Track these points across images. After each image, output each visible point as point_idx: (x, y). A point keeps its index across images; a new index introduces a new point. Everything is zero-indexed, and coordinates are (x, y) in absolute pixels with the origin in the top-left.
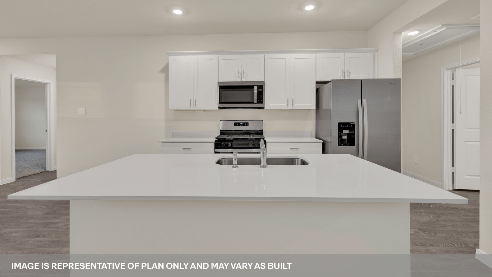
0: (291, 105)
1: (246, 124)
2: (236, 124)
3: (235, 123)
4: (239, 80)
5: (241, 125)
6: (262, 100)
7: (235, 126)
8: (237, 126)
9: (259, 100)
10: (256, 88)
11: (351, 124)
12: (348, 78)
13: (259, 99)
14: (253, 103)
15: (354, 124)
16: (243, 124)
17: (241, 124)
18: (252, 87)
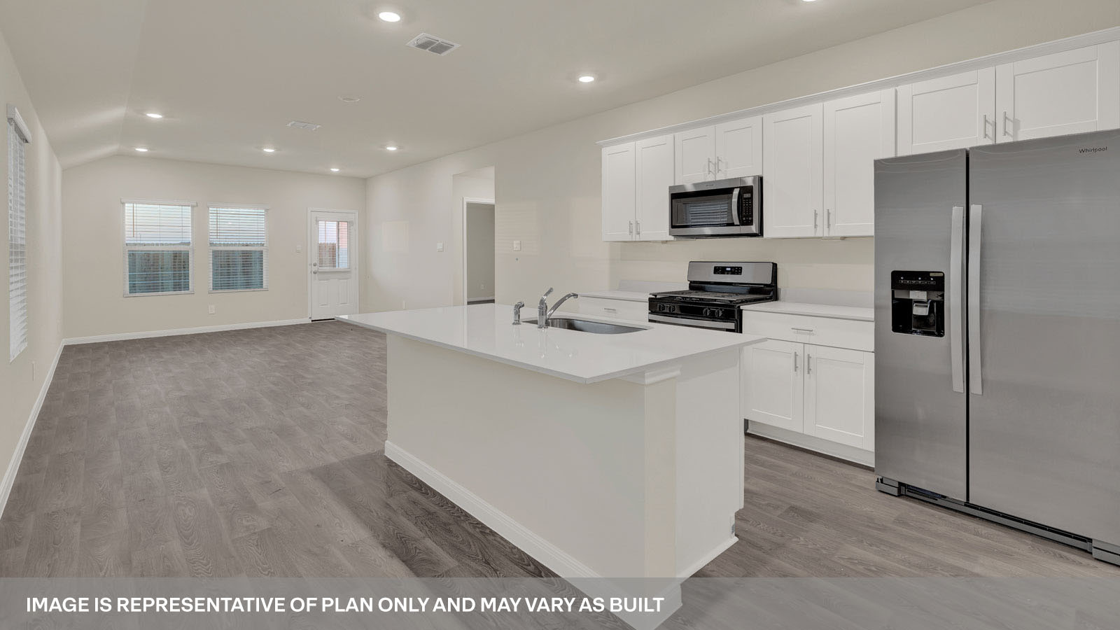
0: (826, 226)
1: (737, 271)
2: (718, 270)
3: (715, 268)
4: (710, 178)
5: (728, 272)
6: (750, 219)
7: (715, 273)
8: (718, 273)
9: (744, 219)
10: (736, 192)
11: (931, 275)
12: (1008, 139)
13: (745, 216)
14: (732, 224)
15: (941, 275)
16: (731, 271)
17: (727, 269)
18: (729, 191)
